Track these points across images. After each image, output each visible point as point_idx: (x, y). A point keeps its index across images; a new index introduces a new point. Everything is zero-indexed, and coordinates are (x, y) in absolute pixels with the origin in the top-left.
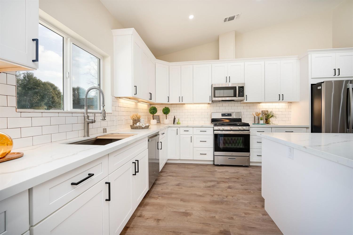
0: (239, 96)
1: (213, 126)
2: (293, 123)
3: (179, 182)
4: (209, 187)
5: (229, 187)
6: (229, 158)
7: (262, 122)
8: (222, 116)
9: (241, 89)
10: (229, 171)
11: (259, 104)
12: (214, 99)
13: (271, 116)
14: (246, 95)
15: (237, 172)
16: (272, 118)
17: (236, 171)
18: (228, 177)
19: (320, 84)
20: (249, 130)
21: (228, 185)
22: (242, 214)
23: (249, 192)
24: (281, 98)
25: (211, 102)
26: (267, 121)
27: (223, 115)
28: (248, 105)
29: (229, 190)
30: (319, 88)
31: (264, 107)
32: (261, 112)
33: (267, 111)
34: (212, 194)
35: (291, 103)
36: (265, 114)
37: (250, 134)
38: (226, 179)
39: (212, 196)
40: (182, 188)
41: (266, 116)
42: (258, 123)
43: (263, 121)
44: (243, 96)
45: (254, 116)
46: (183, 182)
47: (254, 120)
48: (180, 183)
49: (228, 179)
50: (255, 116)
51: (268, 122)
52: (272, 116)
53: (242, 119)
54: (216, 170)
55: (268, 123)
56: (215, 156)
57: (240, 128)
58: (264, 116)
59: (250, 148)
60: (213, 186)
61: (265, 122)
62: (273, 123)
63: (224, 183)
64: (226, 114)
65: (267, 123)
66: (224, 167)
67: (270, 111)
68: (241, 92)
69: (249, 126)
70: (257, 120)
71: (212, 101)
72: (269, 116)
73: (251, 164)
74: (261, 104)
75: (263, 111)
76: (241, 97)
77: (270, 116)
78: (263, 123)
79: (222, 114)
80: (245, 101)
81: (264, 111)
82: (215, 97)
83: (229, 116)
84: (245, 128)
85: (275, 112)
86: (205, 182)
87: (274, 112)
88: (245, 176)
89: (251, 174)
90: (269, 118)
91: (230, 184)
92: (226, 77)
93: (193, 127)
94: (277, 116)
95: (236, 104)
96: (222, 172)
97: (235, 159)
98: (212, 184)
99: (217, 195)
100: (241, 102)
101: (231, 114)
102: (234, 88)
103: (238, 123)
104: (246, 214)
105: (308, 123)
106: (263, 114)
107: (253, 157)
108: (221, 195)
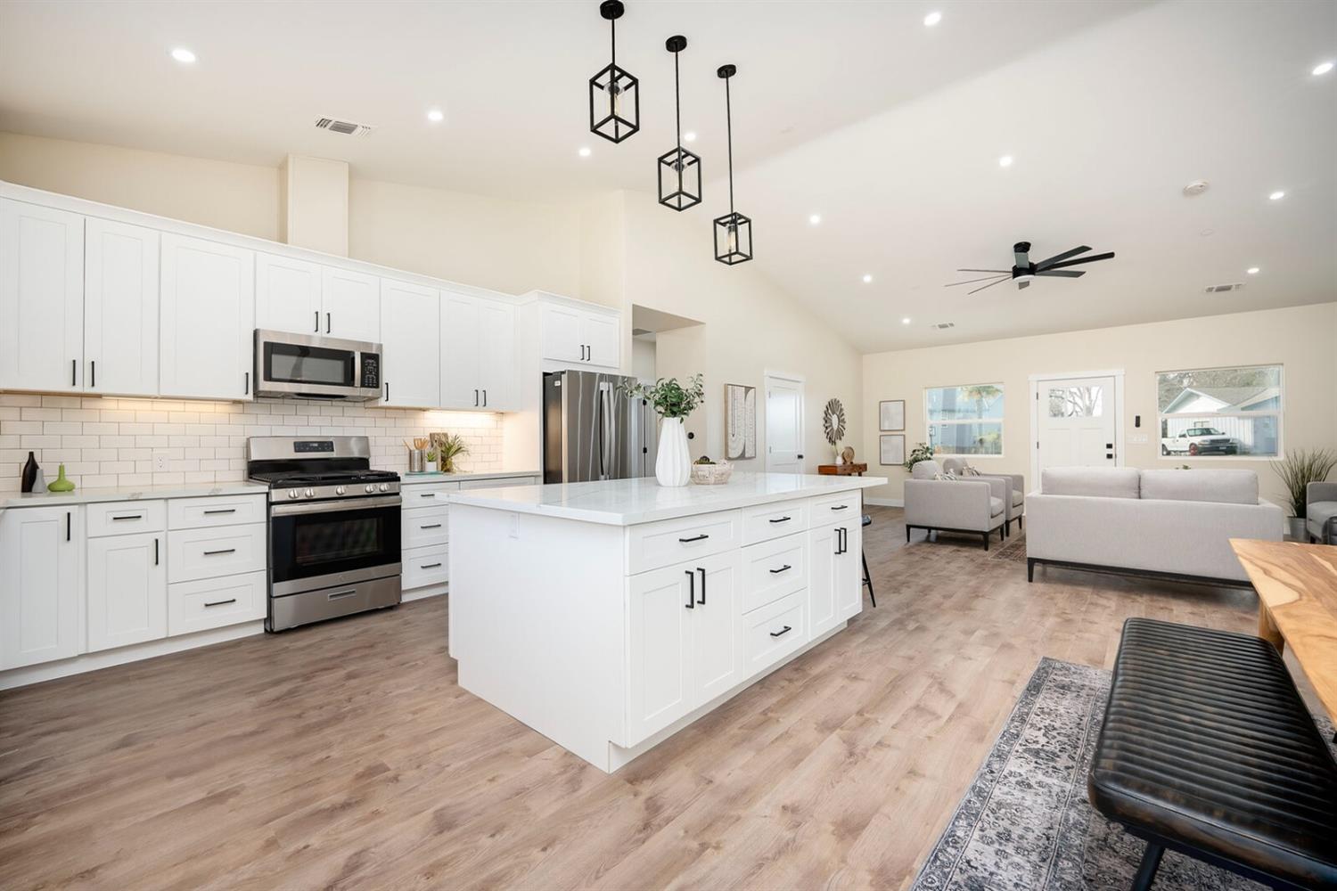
0: (363, 385)
1: (267, 487)
2: (508, 467)
3: (125, 734)
4: (278, 699)
5: (350, 676)
6: (331, 596)
7: (431, 467)
8: (296, 451)
9: (371, 361)
10: (336, 636)
11: (422, 414)
12: (265, 386)
13: (457, 448)
14: (387, 384)
15: (365, 631)
16: (459, 455)
17: (360, 630)
18: (337, 653)
19: (558, 375)
20: (397, 494)
21: (345, 671)
22: (404, 717)
23: (413, 666)
24: (480, 400)
25: (250, 397)
26: (445, 467)
27: (300, 446)
28: (389, 413)
29: (353, 682)
30: (557, 383)
31: (436, 422)
32: (428, 439)
33: (446, 435)
34: (297, 712)
35: (502, 413)
36: (441, 444)
37: (400, 506)
38: (333, 658)
39: (299, 716)
40: (149, 747)
41: (443, 449)
42: (422, 471)
43: (435, 463)
44: (377, 387)
45: (408, 452)
46: (146, 726)
47: (408, 462)
48: (129, 737)
49: (339, 657)
50: (413, 448)
51: (448, 467)
52: (459, 450)
53: (370, 460)
54: (287, 648)
55: (448, 470)
56: (276, 601)
57: (370, 488)
58: (439, 450)
59: (403, 547)
60: (291, 693)
61: (440, 468)
62: (461, 468)
63: (327, 672)
64: (316, 445)
65: (446, 471)
66: (314, 630)
67: (452, 434)
68: (371, 373)
69: (398, 479)
70: (416, 462)
71: (257, 394)
72: (451, 447)
73: (405, 598)
74: (427, 414)
75: (434, 434)
76: (369, 387)
77: (453, 450)
78: (434, 470)
79: (295, 443)
80: (382, 402)
81: (438, 434)
82: (268, 377)
83: (323, 450)
84: (384, 487)
85: (466, 440)
86: (252, 693)
87: (463, 439)
88: (391, 635)
89: (409, 623)
90: (450, 454)
91: (351, 668)
92: (317, 313)
93: (167, 499)
94: (471, 449)
95: (350, 410)
96: (309, 646)
97: (353, 592)
98: (285, 687)
99: (314, 708)
100: (368, 405)
101: (332, 443)
102: (346, 357)
103: (361, 473)
104: (414, 713)
105: (537, 466)
106: (435, 444)
107: (413, 575)
108: (329, 704)
